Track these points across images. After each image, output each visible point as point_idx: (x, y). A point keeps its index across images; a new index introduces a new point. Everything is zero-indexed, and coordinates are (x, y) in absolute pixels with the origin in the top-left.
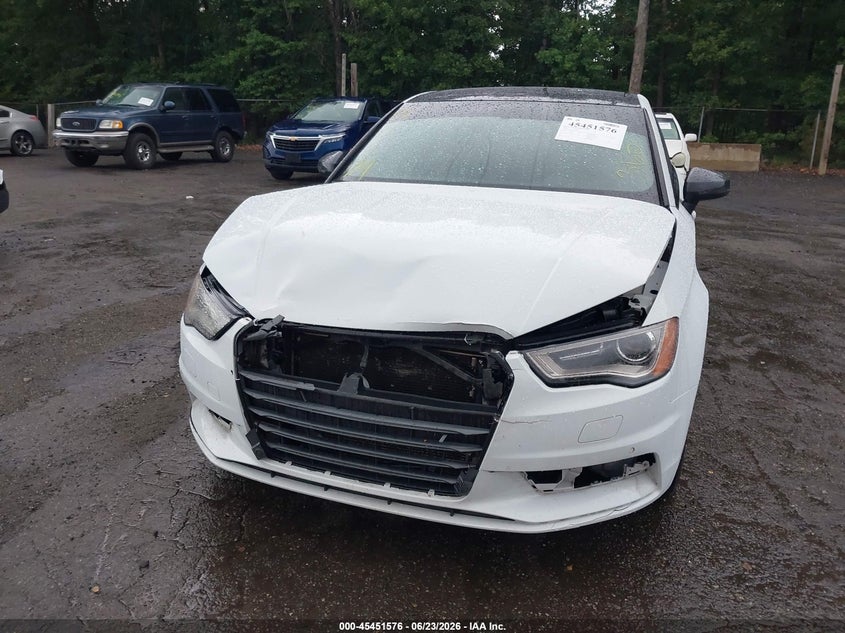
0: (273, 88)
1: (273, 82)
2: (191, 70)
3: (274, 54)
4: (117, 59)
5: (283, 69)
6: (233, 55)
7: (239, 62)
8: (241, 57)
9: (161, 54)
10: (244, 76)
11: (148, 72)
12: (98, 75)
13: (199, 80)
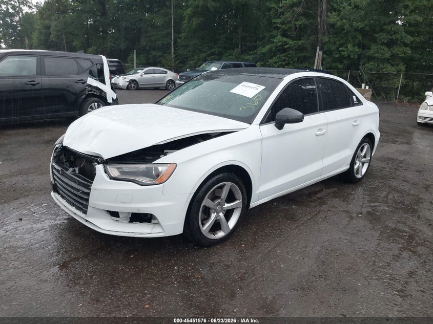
0: (284, 63)
1: (285, 60)
2: (250, 54)
3: (286, 47)
4: (220, 50)
5: (290, 54)
6: (268, 47)
7: (270, 50)
8: (271, 49)
9: (239, 47)
10: (271, 58)
11: (232, 55)
12: (212, 57)
13: (251, 59)
